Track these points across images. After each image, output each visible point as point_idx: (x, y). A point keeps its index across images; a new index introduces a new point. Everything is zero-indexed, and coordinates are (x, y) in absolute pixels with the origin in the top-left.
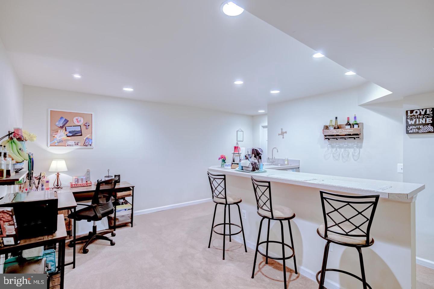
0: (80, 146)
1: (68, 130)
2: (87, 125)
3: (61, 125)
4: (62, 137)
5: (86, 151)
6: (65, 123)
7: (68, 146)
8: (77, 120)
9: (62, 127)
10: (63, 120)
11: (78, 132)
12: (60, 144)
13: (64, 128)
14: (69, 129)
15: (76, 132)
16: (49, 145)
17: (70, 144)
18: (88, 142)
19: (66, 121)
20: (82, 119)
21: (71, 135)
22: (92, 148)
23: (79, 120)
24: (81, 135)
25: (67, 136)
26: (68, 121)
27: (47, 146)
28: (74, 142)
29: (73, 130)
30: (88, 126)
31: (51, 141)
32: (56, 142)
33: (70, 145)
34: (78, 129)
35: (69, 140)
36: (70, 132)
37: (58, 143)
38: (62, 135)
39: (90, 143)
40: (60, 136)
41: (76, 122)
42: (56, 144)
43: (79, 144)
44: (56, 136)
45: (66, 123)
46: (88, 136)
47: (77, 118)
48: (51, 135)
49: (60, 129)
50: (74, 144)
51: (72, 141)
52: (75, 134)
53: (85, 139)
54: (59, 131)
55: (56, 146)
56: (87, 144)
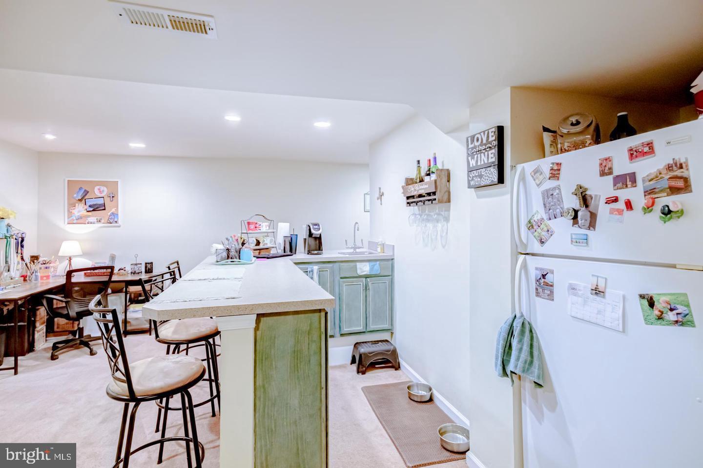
0: (103, 223)
1: (88, 204)
2: (111, 196)
3: (80, 198)
4: (81, 213)
5: (111, 230)
6: (84, 194)
7: (88, 223)
8: (99, 189)
9: (80, 200)
10: (82, 191)
11: (100, 205)
12: (79, 221)
13: (84, 201)
14: (89, 202)
15: (98, 206)
16: (66, 222)
17: (91, 221)
18: (113, 218)
19: (86, 193)
20: (105, 189)
21: (92, 209)
22: (119, 226)
23: (102, 189)
24: (105, 209)
25: (87, 211)
26: (88, 192)
27: (65, 223)
28: (96, 218)
29: (95, 203)
30: (113, 197)
31: (68, 218)
32: (75, 218)
33: (91, 223)
34: (101, 201)
35: (89, 216)
36: (90, 206)
37: (77, 220)
38: (80, 210)
39: (116, 220)
40: (79, 212)
41: (98, 193)
42: (75, 221)
43: (103, 221)
44: (74, 211)
45: (86, 194)
46: (113, 210)
47: (98, 187)
48: (68, 210)
49: (79, 202)
50: (96, 221)
51: (93, 217)
52: (95, 208)
53: (109, 214)
54: (77, 205)
55: (74, 223)
56: (113, 220)
